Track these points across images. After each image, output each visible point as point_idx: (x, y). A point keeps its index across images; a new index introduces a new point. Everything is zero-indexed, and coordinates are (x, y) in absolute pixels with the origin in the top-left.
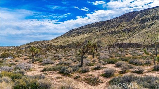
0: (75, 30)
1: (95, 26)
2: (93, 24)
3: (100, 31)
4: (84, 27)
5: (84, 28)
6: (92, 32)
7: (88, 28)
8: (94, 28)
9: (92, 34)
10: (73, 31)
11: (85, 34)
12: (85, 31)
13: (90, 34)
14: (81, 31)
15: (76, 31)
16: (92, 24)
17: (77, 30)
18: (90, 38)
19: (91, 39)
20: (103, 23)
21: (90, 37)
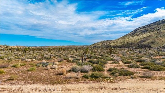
2: (164, 20)
5: (151, 26)
6: (159, 30)
13: (155, 32)
14: (147, 29)
17: (143, 28)
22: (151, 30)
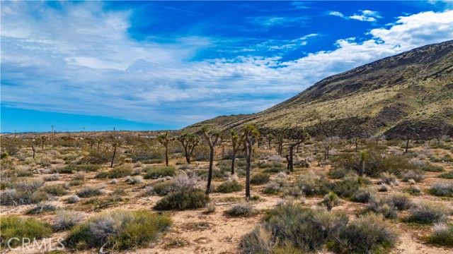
0: (337, 80)
1: (411, 61)
2: (401, 56)
3: (437, 75)
4: (368, 68)
5: (367, 72)
6: (400, 80)
7: (383, 71)
8: (407, 67)
9: (406, 86)
10: (329, 83)
11: (376, 88)
12: (372, 79)
13: (397, 87)
14: (358, 80)
15: (341, 82)
16: (400, 54)
17: (343, 78)
18: (401, 102)
19: (406, 106)
20: (443, 47)
21: (398, 97)
22: (371, 83)
